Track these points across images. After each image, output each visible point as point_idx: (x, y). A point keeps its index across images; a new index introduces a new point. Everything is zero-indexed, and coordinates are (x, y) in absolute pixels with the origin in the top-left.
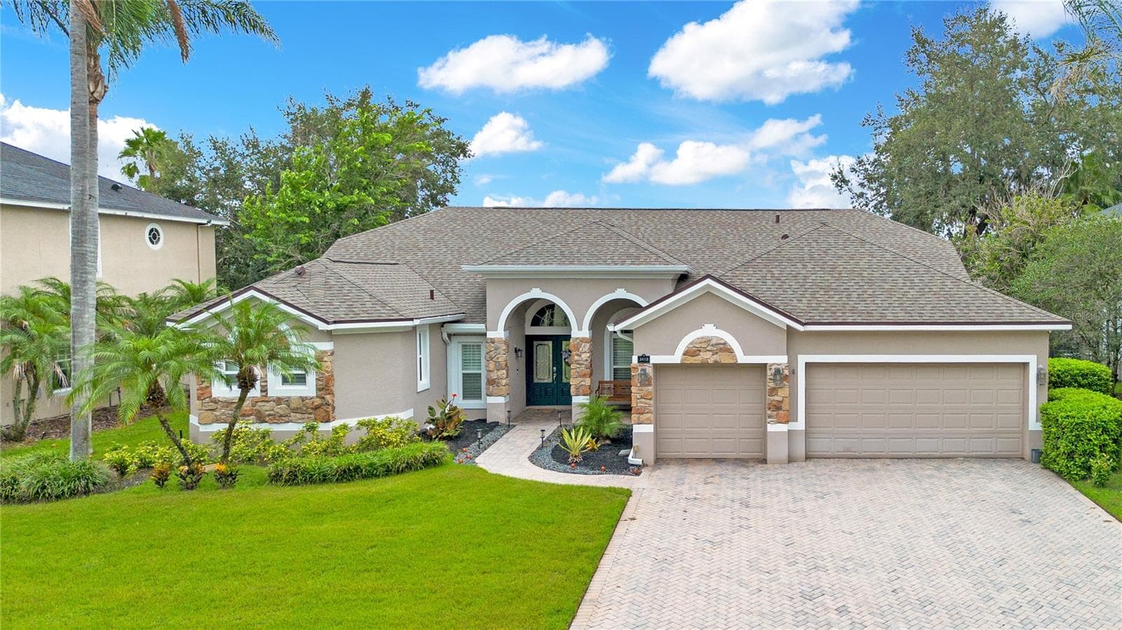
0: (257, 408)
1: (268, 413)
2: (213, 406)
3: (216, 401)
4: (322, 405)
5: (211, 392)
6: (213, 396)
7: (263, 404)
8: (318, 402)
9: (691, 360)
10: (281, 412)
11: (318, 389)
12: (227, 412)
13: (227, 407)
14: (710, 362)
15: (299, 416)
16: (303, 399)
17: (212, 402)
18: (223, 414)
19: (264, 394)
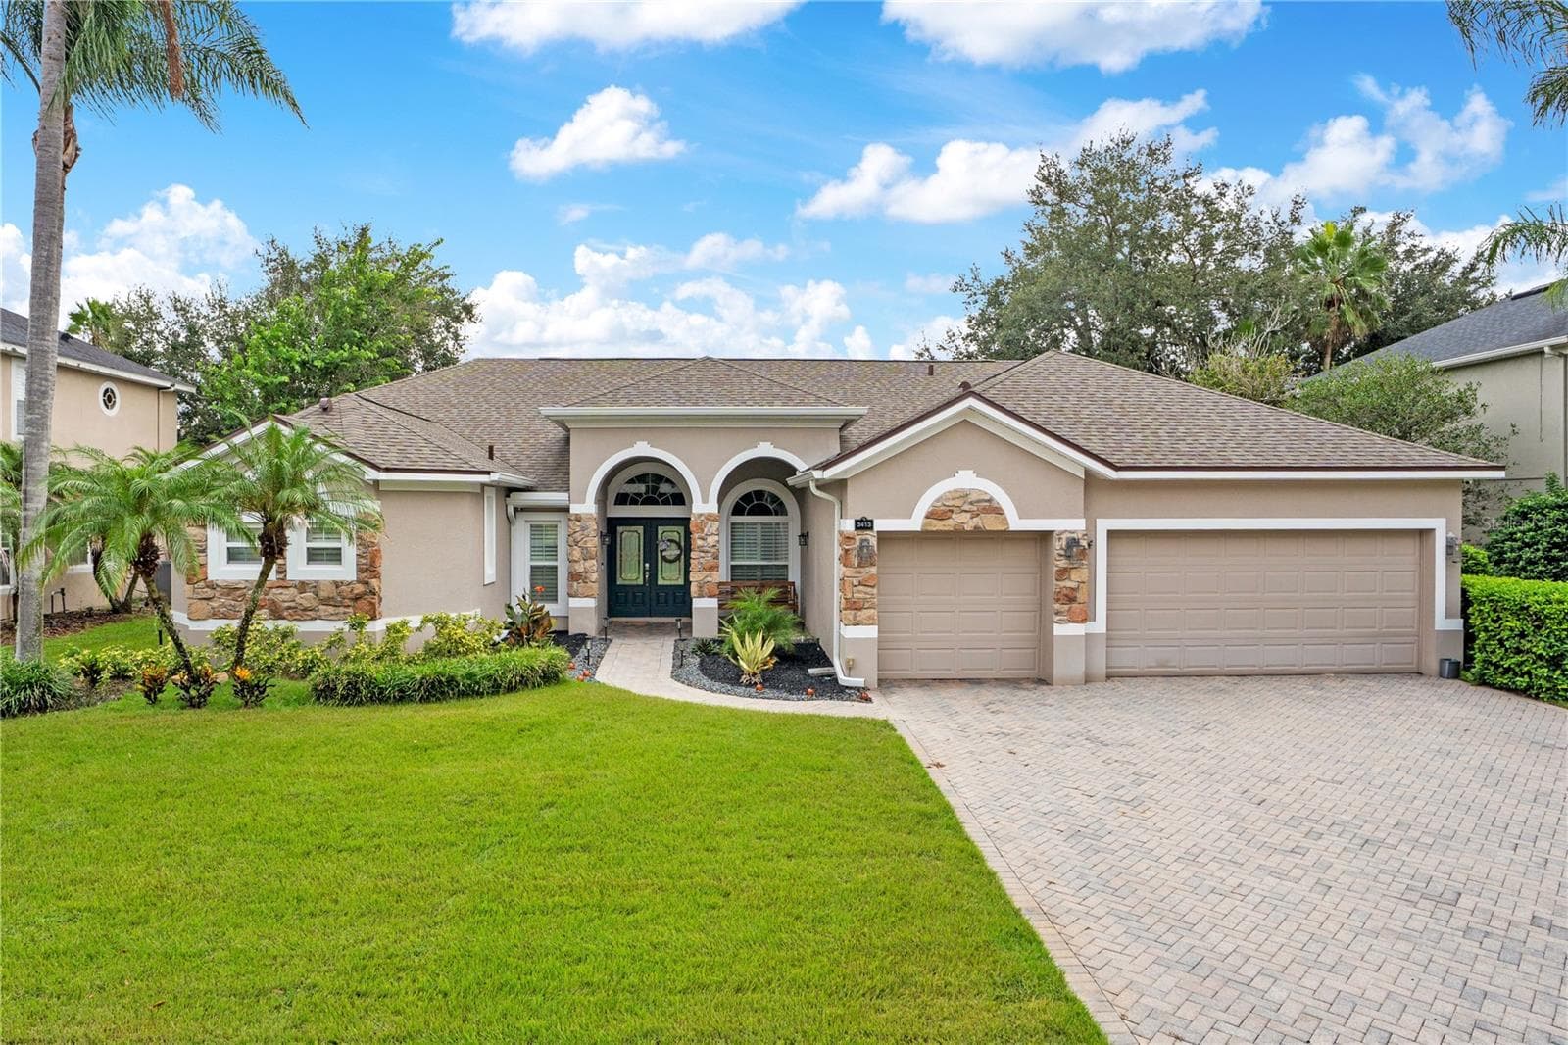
0: (270, 596)
1: (286, 604)
2: (209, 593)
3: (212, 586)
4: (365, 593)
5: (206, 573)
6: (209, 579)
7: (280, 591)
8: (359, 589)
9: (938, 526)
10: (306, 604)
11: (360, 571)
12: (228, 602)
13: (229, 595)
14: (968, 528)
15: (331, 609)
16: (337, 585)
17: (208, 587)
18: (223, 605)
19: (281, 576)
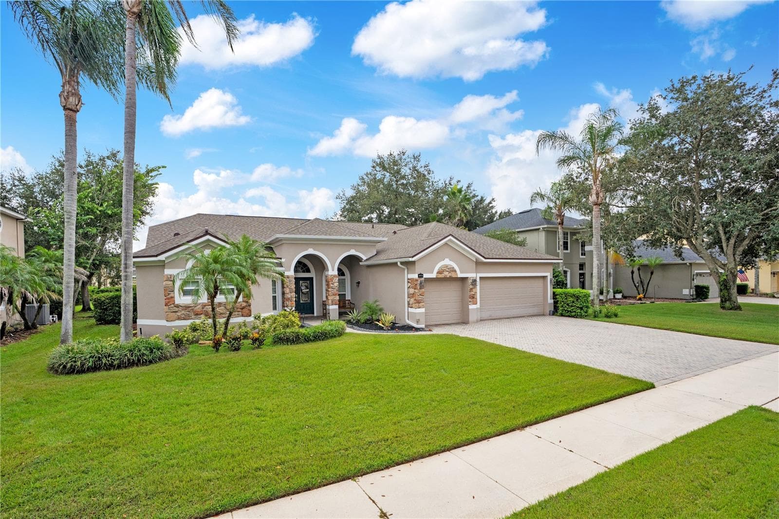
0: (203, 309)
2: (177, 309)
3: (178, 306)
4: (246, 306)
5: (174, 301)
6: (176, 303)
7: (207, 306)
8: (244, 304)
11: (244, 297)
13: (186, 309)
14: (448, 277)
17: (175, 307)
18: (184, 314)
